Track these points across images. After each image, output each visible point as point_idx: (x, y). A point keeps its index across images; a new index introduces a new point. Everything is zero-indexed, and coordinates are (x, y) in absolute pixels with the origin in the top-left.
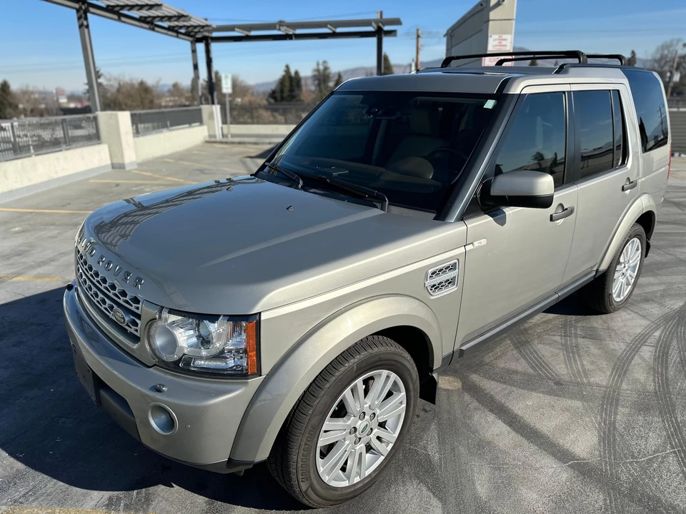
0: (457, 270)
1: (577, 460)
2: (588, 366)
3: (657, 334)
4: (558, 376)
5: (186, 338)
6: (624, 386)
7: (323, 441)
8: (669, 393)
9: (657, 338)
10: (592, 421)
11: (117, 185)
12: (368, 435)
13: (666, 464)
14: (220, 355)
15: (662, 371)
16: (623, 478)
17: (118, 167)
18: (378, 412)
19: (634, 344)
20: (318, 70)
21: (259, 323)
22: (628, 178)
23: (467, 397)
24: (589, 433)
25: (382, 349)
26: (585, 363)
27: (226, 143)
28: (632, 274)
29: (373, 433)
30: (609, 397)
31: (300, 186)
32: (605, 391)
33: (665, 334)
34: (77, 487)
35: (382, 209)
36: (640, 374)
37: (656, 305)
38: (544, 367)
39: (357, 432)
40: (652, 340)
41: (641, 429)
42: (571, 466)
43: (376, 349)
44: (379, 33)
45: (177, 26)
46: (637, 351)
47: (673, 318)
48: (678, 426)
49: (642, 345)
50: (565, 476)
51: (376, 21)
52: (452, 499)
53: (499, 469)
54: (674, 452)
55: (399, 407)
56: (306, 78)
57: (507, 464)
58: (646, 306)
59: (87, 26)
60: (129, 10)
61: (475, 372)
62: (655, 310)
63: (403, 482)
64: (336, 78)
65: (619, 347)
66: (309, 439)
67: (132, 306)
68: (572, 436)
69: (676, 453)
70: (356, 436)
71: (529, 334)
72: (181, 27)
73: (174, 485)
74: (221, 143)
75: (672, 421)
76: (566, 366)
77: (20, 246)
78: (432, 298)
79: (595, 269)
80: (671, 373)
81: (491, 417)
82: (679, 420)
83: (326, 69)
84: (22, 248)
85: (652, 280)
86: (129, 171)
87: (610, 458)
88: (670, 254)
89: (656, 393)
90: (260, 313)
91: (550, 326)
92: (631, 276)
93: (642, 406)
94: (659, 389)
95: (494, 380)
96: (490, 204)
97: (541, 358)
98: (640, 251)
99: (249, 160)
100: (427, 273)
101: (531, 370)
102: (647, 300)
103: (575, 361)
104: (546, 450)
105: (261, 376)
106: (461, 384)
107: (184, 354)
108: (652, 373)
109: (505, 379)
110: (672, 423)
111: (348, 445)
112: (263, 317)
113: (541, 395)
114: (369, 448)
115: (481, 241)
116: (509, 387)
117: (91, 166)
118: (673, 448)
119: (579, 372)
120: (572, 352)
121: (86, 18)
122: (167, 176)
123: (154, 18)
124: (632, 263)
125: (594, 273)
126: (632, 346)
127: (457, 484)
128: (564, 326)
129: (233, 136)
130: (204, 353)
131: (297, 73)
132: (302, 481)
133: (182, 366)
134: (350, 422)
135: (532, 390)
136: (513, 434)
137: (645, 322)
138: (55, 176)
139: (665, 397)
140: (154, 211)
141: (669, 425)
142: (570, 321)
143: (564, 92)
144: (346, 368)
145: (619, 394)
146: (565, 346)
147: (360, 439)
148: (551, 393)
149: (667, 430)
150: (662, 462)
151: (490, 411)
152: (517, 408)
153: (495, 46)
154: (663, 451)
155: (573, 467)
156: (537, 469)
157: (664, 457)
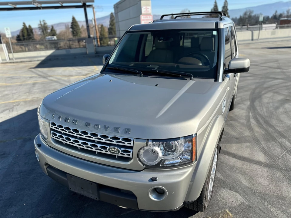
2: (241, 130)
3: (251, 114)
4: (235, 136)
6: (256, 134)
8: (270, 133)
10: (257, 149)
15: (262, 127)
16: (281, 165)
20: (41, 25)
24: (259, 153)
26: (239, 129)
27: (13, 63)
30: (255, 139)
31: (142, 75)
32: (252, 138)
36: (257, 129)
40: (251, 117)
41: (272, 147)
44: (84, 6)
46: (250, 121)
47: (250, 108)
48: (280, 143)
49: (249, 119)
50: (265, 170)
51: (84, 1)
52: (239, 190)
53: (245, 174)
54: (286, 152)
56: (35, 29)
57: (245, 172)
63: (219, 190)
64: (51, 28)
65: (243, 121)
67: (124, 143)
68: (256, 156)
74: (10, 63)
76: (234, 132)
80: (265, 126)
81: (227, 157)
82: (279, 141)
83: (45, 24)
87: (272, 160)
89: (266, 134)
93: (267, 140)
94: (266, 132)
99: (33, 70)
103: (235, 129)
104: (253, 163)
105: (196, 161)
107: (161, 160)
108: (260, 128)
110: (278, 143)
112: (198, 134)
113: (235, 144)
115: (228, 88)
116: (223, 144)
119: (239, 133)
126: (247, 120)
127: (237, 184)
129: (16, 59)
131: (30, 26)
133: (161, 166)
135: (231, 143)
136: (238, 160)
137: (244, 111)
139: (269, 135)
145: (257, 138)
148: (237, 143)
149: (279, 145)
150: (286, 156)
151: (225, 154)
152: (232, 151)
153: (145, 11)
154: (283, 153)
155: (265, 166)
156: (256, 170)
157: (285, 155)
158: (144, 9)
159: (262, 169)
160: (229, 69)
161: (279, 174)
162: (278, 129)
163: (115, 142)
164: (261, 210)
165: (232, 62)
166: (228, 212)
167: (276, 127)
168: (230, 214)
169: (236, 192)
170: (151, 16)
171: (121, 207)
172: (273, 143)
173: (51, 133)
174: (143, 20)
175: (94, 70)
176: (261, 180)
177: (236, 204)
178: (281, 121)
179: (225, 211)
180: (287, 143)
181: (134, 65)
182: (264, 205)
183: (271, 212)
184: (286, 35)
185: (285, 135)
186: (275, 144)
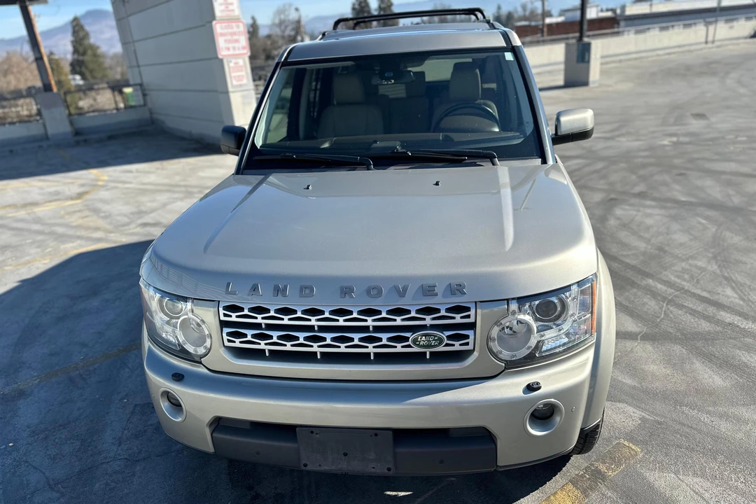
13: (674, 313)
16: (671, 331)
31: (373, 166)
42: (643, 339)
48: (648, 289)
50: (649, 347)
52: (624, 397)
54: (667, 304)
67: (454, 318)
82: (643, 285)
87: (649, 324)
107: (539, 342)
118: (663, 302)
133: (539, 355)
141: (644, 291)
149: (647, 294)
150: (671, 312)
153: (222, 11)
154: (663, 306)
155: (645, 340)
156: (632, 351)
157: (668, 309)
158: (221, 4)
159: (642, 346)
160: (559, 134)
161: (677, 349)
162: (628, 261)
163: (428, 320)
164: (683, 425)
165: (563, 119)
166: (626, 443)
167: (621, 258)
168: (633, 447)
169: (619, 401)
170: (241, 25)
171: (394, 493)
172: (635, 290)
173: (224, 335)
174: (222, 35)
175: (98, 180)
176: (652, 368)
177: (631, 424)
178: (624, 245)
179: (619, 443)
180: (659, 286)
181: (331, 145)
182: (683, 412)
183: (703, 422)
184: (545, 61)
185: (647, 270)
186: (639, 293)
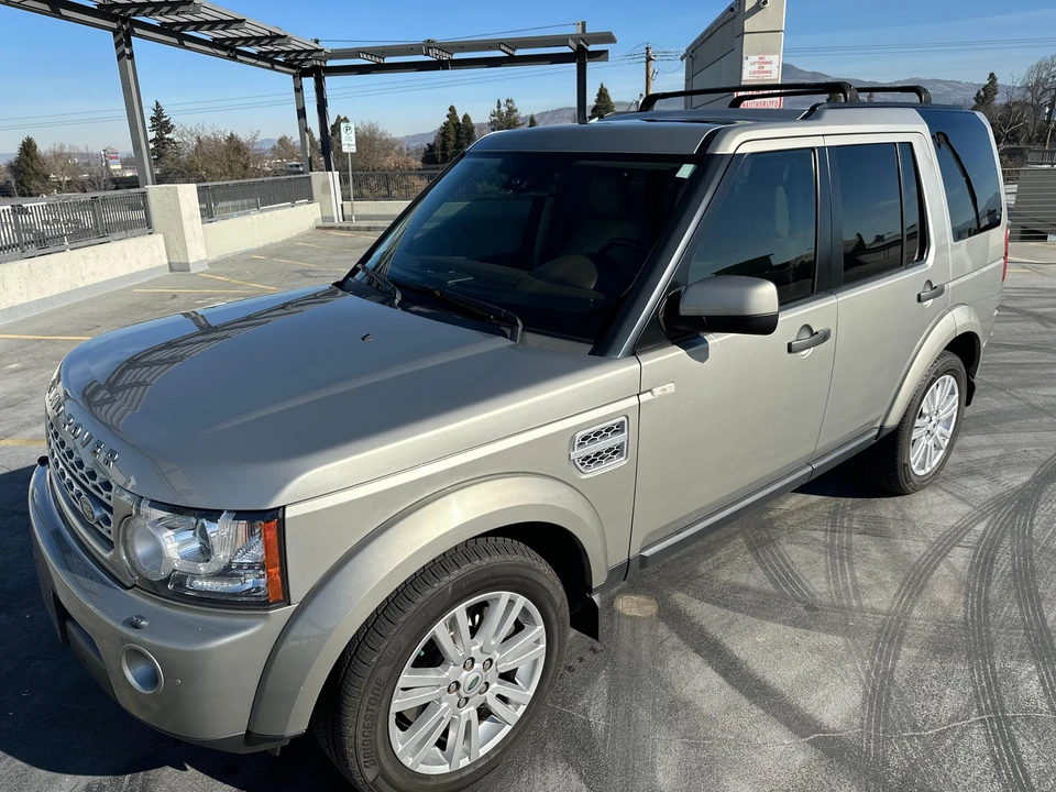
0: (626, 433)
1: (824, 732)
2: (863, 580)
3: (980, 527)
4: (813, 595)
5: (177, 544)
6: (916, 612)
7: (400, 703)
8: (987, 623)
9: (979, 534)
10: (856, 670)
11: (174, 296)
12: (480, 693)
13: (966, 740)
14: (226, 572)
15: (980, 589)
16: (894, 762)
17: (178, 268)
18: (496, 656)
19: (941, 544)
20: (499, 113)
21: (282, 522)
22: (929, 282)
23: (663, 629)
24: (848, 689)
25: (497, 559)
26: (858, 574)
27: (349, 229)
28: (944, 431)
29: (490, 689)
30: (889, 630)
31: (397, 301)
32: (885, 621)
33: (993, 528)
34: (42, 768)
35: (513, 338)
36: (945, 594)
37: (984, 481)
38: (791, 581)
39: (461, 690)
40: (971, 538)
41: (935, 683)
42: (813, 743)
43: (487, 559)
44: (580, 57)
45: (272, 52)
46: (945, 555)
47: (1010, 501)
48: (994, 678)
49: (954, 545)
50: (800, 758)
51: (575, 38)
53: (697, 746)
54: (983, 721)
55: (534, 648)
56: (481, 126)
57: (710, 738)
58: (969, 483)
59: (131, 56)
60: (195, 30)
61: (681, 589)
62: (982, 489)
63: (543, 765)
64: (528, 122)
65: (915, 548)
66: (373, 702)
67: (102, 493)
68: (821, 694)
69: (985, 723)
70: (459, 695)
71: (775, 528)
72: (277, 54)
73: (188, 767)
75: (985, 669)
76: (828, 578)
77: (15, 392)
78: (584, 477)
79: (878, 425)
80: (995, 591)
81: (696, 661)
82: (997, 668)
83: (511, 111)
84: (16, 396)
85: (983, 439)
86: (195, 274)
87: (876, 730)
88: (1017, 398)
89: (966, 624)
90: (284, 507)
91: (810, 515)
92: (942, 435)
93: (941, 647)
94: (973, 617)
95: (709, 601)
96: (681, 329)
97: (789, 567)
98: (957, 395)
100: (573, 438)
101: (771, 586)
102: (970, 472)
103: (843, 571)
104: (776, 716)
105: (289, 604)
106: (657, 607)
107: (174, 570)
108: (964, 591)
109: (727, 600)
110: (986, 673)
111: (447, 708)
112: (289, 513)
113: (781, 626)
114: (484, 713)
115: (666, 386)
116: (731, 613)
117: (136, 268)
118: (981, 713)
119: (846, 588)
120: (840, 556)
121: (129, 44)
122: (251, 281)
123: (235, 40)
124: (943, 415)
125: (876, 432)
126: (936, 548)
127: (627, 769)
128: (834, 514)
129: (359, 218)
130: (202, 568)
131: (466, 117)
132: (366, 767)
133: (173, 589)
134: (447, 674)
135: (767, 618)
136: (728, 688)
137: (963, 509)
138: (81, 285)
139: (980, 629)
140: (223, 334)
141: (980, 677)
142: (844, 507)
143: (813, 149)
144: (435, 590)
145: (906, 625)
146: (830, 546)
147: (467, 699)
148: (797, 623)
149: (975, 685)
151: (696, 652)
152: (739, 647)
153: (754, 73)
154: (965, 719)
155: (815, 745)
158: (754, 63)
159: (794, 748)
160: (681, 312)
163: (91, 485)
180: (1032, 684)
186: (962, 676)
